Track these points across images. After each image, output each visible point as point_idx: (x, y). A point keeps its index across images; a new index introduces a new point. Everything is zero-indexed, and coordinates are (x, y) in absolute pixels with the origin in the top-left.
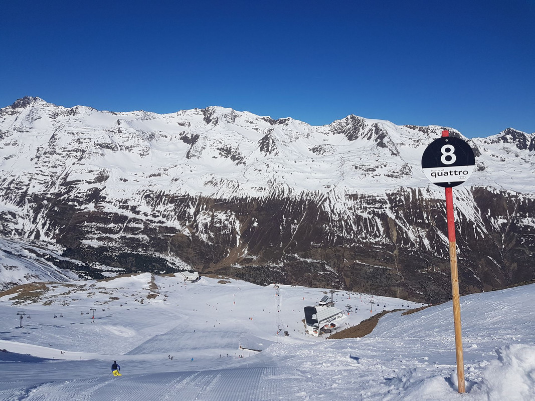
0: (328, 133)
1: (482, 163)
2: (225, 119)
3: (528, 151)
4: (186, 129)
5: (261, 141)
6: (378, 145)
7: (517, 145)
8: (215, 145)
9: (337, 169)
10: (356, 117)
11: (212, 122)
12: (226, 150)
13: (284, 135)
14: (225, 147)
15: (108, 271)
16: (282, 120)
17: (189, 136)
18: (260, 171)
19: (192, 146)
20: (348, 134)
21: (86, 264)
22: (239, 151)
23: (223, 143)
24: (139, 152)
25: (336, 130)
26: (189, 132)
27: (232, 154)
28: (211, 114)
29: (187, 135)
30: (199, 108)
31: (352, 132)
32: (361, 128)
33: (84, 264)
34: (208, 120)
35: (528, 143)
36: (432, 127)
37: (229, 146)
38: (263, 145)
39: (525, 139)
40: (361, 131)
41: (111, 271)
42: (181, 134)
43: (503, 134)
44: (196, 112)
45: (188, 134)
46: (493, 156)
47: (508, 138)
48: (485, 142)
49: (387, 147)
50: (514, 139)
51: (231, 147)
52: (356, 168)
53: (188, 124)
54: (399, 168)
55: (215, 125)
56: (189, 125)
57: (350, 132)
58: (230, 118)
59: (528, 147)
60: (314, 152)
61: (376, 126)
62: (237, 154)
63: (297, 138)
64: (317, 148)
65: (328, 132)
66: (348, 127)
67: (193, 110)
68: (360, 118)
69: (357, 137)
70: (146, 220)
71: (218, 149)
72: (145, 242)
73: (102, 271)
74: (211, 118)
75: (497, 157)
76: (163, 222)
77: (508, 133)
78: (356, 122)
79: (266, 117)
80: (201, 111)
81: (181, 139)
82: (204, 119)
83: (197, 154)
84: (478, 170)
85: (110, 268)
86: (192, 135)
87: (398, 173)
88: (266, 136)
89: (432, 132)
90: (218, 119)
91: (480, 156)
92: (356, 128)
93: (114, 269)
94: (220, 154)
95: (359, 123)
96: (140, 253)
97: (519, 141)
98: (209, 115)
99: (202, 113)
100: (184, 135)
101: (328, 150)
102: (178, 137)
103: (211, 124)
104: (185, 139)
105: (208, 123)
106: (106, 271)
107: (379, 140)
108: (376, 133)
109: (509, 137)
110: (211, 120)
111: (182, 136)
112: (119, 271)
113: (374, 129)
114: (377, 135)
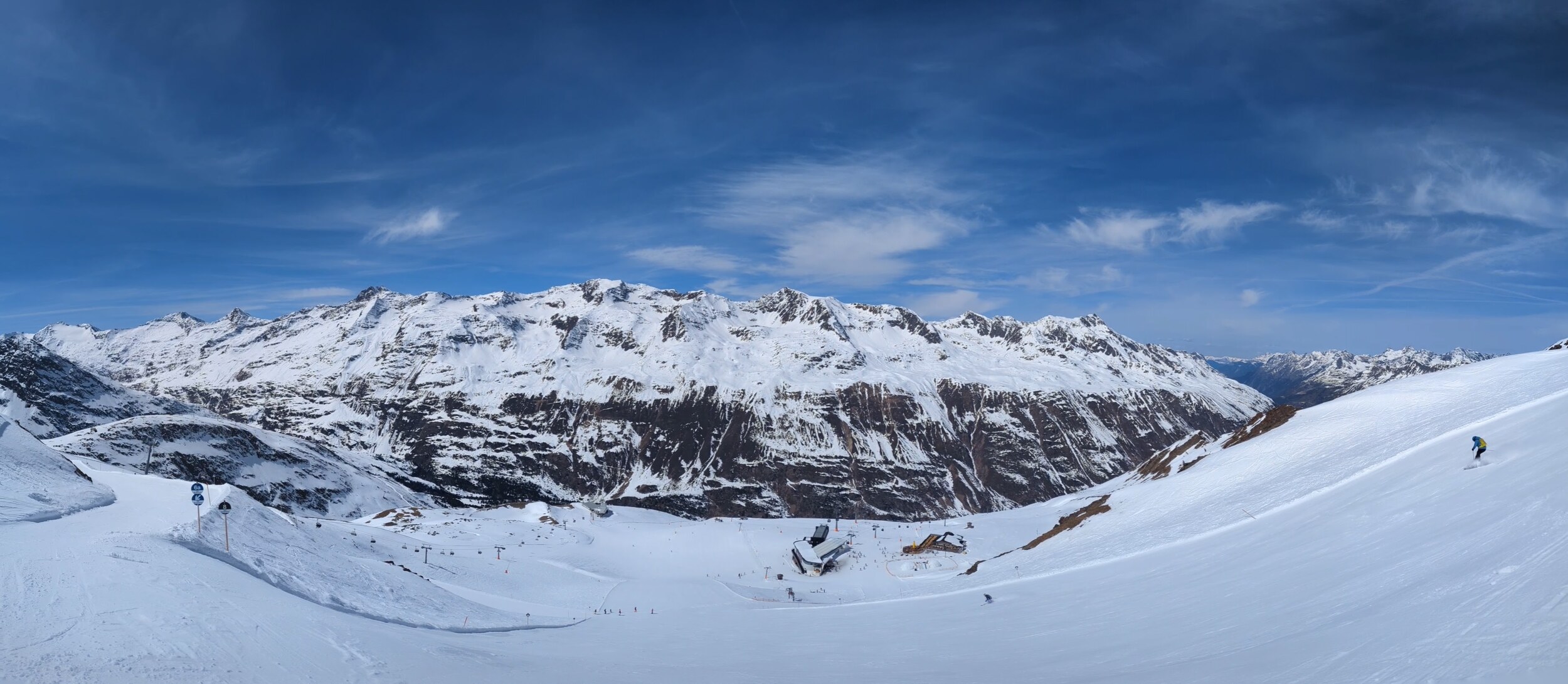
0: (756, 311)
1: (944, 351)
2: (613, 295)
3: (989, 336)
4: (559, 311)
5: (664, 322)
6: (822, 326)
7: (978, 330)
8: (599, 329)
9: (772, 359)
10: (792, 290)
11: (594, 300)
12: (616, 336)
13: (695, 314)
14: (614, 332)
15: (467, 497)
16: (692, 294)
17: (564, 319)
18: (664, 362)
19: (568, 332)
20: (783, 312)
21: (441, 487)
22: (634, 337)
23: (610, 327)
24: (500, 344)
25: (766, 307)
26: (564, 314)
27: (624, 340)
28: (593, 289)
29: (561, 319)
30: (576, 283)
31: (787, 310)
32: (799, 305)
33: (438, 487)
34: (588, 297)
35: (990, 329)
36: (885, 307)
37: (619, 331)
38: (668, 327)
39: (985, 324)
40: (799, 309)
41: (471, 498)
42: (553, 318)
43: (963, 317)
44: (573, 288)
45: (562, 317)
46: (954, 342)
47: (969, 323)
48: (945, 327)
49: (834, 330)
50: (975, 324)
51: (621, 332)
52: (797, 356)
53: (562, 304)
54: (851, 357)
55: (599, 303)
56: (564, 306)
57: (785, 311)
58: (620, 292)
59: (989, 333)
60: (738, 336)
61: (818, 303)
62: (631, 340)
63: (715, 318)
64: (743, 331)
65: (756, 309)
66: (782, 303)
67: (569, 287)
68: (796, 292)
69: (795, 317)
70: (512, 433)
71: (604, 334)
72: (510, 462)
73: (460, 497)
74: (593, 294)
75: (959, 344)
76: (532, 436)
77: (970, 316)
78: (792, 298)
79: (669, 291)
80: (580, 286)
81: (554, 324)
82: (584, 296)
83: (576, 343)
84: (941, 359)
85: (469, 494)
86: (568, 318)
87: (849, 363)
88: (671, 316)
89: (885, 312)
90: (602, 295)
91: (941, 342)
92: (792, 305)
93: (475, 495)
94: (607, 341)
95: (796, 298)
96: (505, 477)
97: (980, 326)
98: (590, 291)
99: (580, 288)
100: (557, 319)
101: (757, 334)
102: (550, 321)
103: (593, 302)
104: (558, 324)
105: (589, 301)
106: (465, 497)
107: (822, 322)
108: (819, 312)
109: (970, 321)
110: (593, 297)
111: (555, 320)
112: (480, 498)
113: (816, 306)
114: (819, 314)
